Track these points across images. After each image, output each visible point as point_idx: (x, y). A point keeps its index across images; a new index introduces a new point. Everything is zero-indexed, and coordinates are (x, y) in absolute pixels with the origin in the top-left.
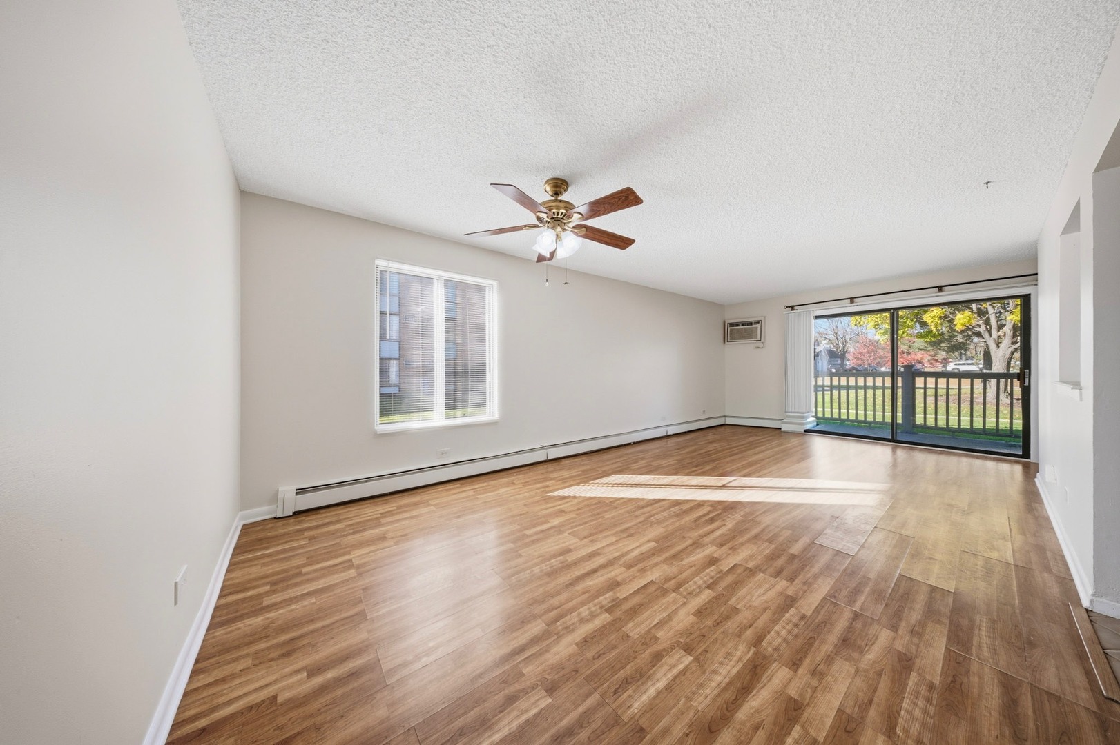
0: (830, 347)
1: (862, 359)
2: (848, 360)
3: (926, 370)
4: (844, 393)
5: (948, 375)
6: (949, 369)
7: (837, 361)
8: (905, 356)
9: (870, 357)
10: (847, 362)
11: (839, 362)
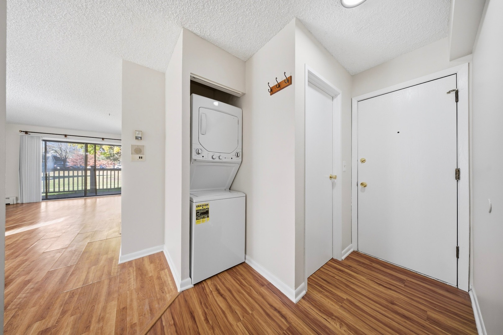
0: (56, 154)
1: (76, 162)
2: (68, 162)
3: (107, 168)
4: (62, 180)
5: (114, 170)
6: (115, 168)
7: (61, 163)
8: (98, 162)
9: (81, 161)
10: (68, 164)
11: (63, 163)
